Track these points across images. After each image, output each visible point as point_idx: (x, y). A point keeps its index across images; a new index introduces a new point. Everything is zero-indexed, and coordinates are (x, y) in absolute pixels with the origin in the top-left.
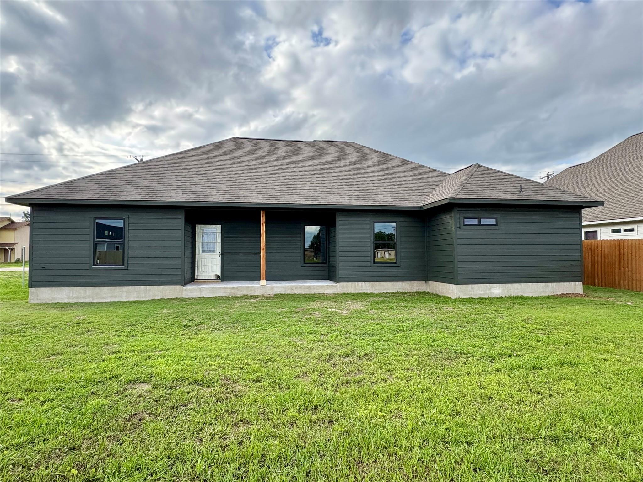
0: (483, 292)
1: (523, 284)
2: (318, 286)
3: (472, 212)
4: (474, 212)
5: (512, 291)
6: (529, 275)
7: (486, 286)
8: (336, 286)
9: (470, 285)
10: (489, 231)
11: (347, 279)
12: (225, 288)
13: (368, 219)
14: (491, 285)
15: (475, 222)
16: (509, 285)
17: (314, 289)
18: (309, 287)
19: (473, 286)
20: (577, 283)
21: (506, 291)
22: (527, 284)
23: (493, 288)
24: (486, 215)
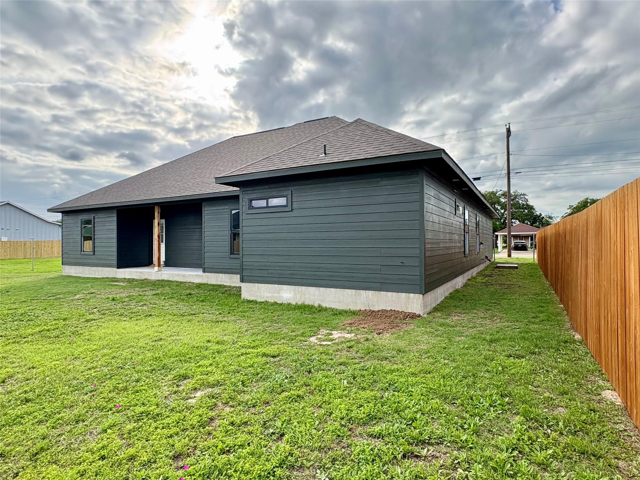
0: (270, 295)
1: (321, 289)
2: (190, 275)
3: (259, 191)
4: (262, 191)
5: (307, 296)
6: (330, 276)
7: (275, 287)
8: (202, 276)
9: (257, 284)
10: (279, 215)
11: (210, 270)
12: (136, 272)
13: (227, 207)
14: (280, 286)
15: (263, 203)
16: (304, 288)
17: (187, 277)
18: (184, 276)
19: (260, 285)
20: (412, 295)
21: (298, 296)
22: (328, 289)
23: (283, 290)
24: (274, 194)
